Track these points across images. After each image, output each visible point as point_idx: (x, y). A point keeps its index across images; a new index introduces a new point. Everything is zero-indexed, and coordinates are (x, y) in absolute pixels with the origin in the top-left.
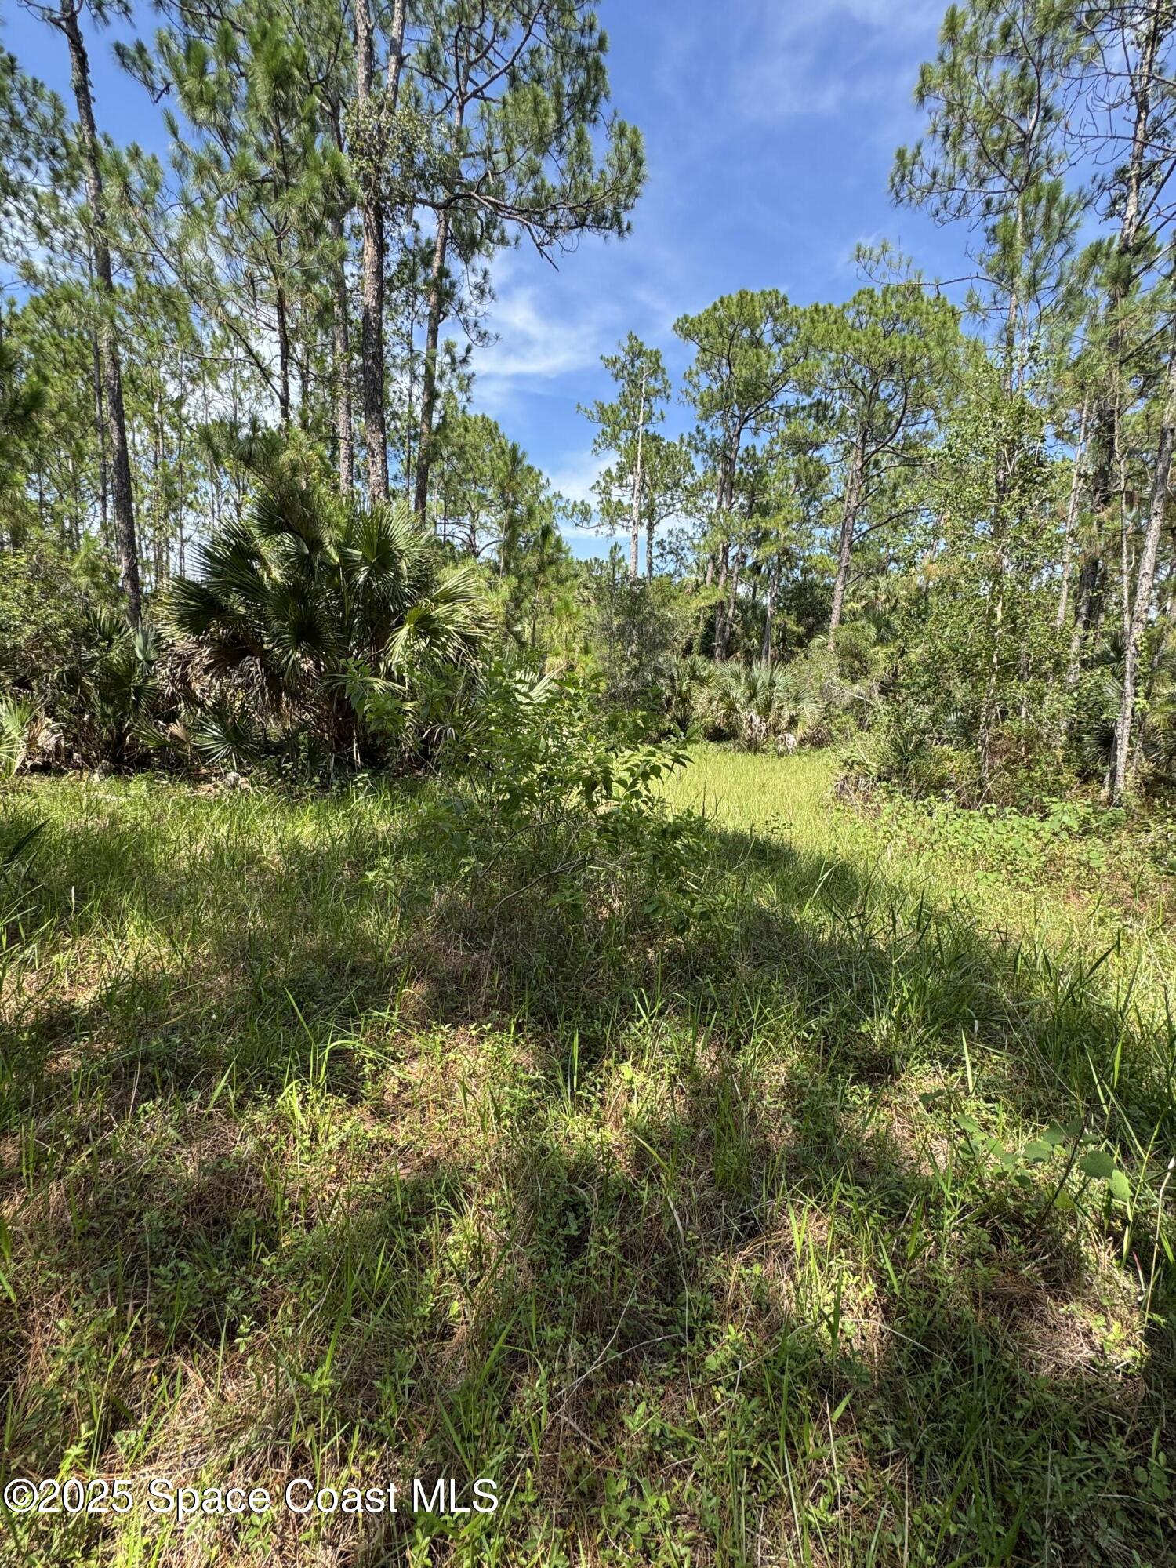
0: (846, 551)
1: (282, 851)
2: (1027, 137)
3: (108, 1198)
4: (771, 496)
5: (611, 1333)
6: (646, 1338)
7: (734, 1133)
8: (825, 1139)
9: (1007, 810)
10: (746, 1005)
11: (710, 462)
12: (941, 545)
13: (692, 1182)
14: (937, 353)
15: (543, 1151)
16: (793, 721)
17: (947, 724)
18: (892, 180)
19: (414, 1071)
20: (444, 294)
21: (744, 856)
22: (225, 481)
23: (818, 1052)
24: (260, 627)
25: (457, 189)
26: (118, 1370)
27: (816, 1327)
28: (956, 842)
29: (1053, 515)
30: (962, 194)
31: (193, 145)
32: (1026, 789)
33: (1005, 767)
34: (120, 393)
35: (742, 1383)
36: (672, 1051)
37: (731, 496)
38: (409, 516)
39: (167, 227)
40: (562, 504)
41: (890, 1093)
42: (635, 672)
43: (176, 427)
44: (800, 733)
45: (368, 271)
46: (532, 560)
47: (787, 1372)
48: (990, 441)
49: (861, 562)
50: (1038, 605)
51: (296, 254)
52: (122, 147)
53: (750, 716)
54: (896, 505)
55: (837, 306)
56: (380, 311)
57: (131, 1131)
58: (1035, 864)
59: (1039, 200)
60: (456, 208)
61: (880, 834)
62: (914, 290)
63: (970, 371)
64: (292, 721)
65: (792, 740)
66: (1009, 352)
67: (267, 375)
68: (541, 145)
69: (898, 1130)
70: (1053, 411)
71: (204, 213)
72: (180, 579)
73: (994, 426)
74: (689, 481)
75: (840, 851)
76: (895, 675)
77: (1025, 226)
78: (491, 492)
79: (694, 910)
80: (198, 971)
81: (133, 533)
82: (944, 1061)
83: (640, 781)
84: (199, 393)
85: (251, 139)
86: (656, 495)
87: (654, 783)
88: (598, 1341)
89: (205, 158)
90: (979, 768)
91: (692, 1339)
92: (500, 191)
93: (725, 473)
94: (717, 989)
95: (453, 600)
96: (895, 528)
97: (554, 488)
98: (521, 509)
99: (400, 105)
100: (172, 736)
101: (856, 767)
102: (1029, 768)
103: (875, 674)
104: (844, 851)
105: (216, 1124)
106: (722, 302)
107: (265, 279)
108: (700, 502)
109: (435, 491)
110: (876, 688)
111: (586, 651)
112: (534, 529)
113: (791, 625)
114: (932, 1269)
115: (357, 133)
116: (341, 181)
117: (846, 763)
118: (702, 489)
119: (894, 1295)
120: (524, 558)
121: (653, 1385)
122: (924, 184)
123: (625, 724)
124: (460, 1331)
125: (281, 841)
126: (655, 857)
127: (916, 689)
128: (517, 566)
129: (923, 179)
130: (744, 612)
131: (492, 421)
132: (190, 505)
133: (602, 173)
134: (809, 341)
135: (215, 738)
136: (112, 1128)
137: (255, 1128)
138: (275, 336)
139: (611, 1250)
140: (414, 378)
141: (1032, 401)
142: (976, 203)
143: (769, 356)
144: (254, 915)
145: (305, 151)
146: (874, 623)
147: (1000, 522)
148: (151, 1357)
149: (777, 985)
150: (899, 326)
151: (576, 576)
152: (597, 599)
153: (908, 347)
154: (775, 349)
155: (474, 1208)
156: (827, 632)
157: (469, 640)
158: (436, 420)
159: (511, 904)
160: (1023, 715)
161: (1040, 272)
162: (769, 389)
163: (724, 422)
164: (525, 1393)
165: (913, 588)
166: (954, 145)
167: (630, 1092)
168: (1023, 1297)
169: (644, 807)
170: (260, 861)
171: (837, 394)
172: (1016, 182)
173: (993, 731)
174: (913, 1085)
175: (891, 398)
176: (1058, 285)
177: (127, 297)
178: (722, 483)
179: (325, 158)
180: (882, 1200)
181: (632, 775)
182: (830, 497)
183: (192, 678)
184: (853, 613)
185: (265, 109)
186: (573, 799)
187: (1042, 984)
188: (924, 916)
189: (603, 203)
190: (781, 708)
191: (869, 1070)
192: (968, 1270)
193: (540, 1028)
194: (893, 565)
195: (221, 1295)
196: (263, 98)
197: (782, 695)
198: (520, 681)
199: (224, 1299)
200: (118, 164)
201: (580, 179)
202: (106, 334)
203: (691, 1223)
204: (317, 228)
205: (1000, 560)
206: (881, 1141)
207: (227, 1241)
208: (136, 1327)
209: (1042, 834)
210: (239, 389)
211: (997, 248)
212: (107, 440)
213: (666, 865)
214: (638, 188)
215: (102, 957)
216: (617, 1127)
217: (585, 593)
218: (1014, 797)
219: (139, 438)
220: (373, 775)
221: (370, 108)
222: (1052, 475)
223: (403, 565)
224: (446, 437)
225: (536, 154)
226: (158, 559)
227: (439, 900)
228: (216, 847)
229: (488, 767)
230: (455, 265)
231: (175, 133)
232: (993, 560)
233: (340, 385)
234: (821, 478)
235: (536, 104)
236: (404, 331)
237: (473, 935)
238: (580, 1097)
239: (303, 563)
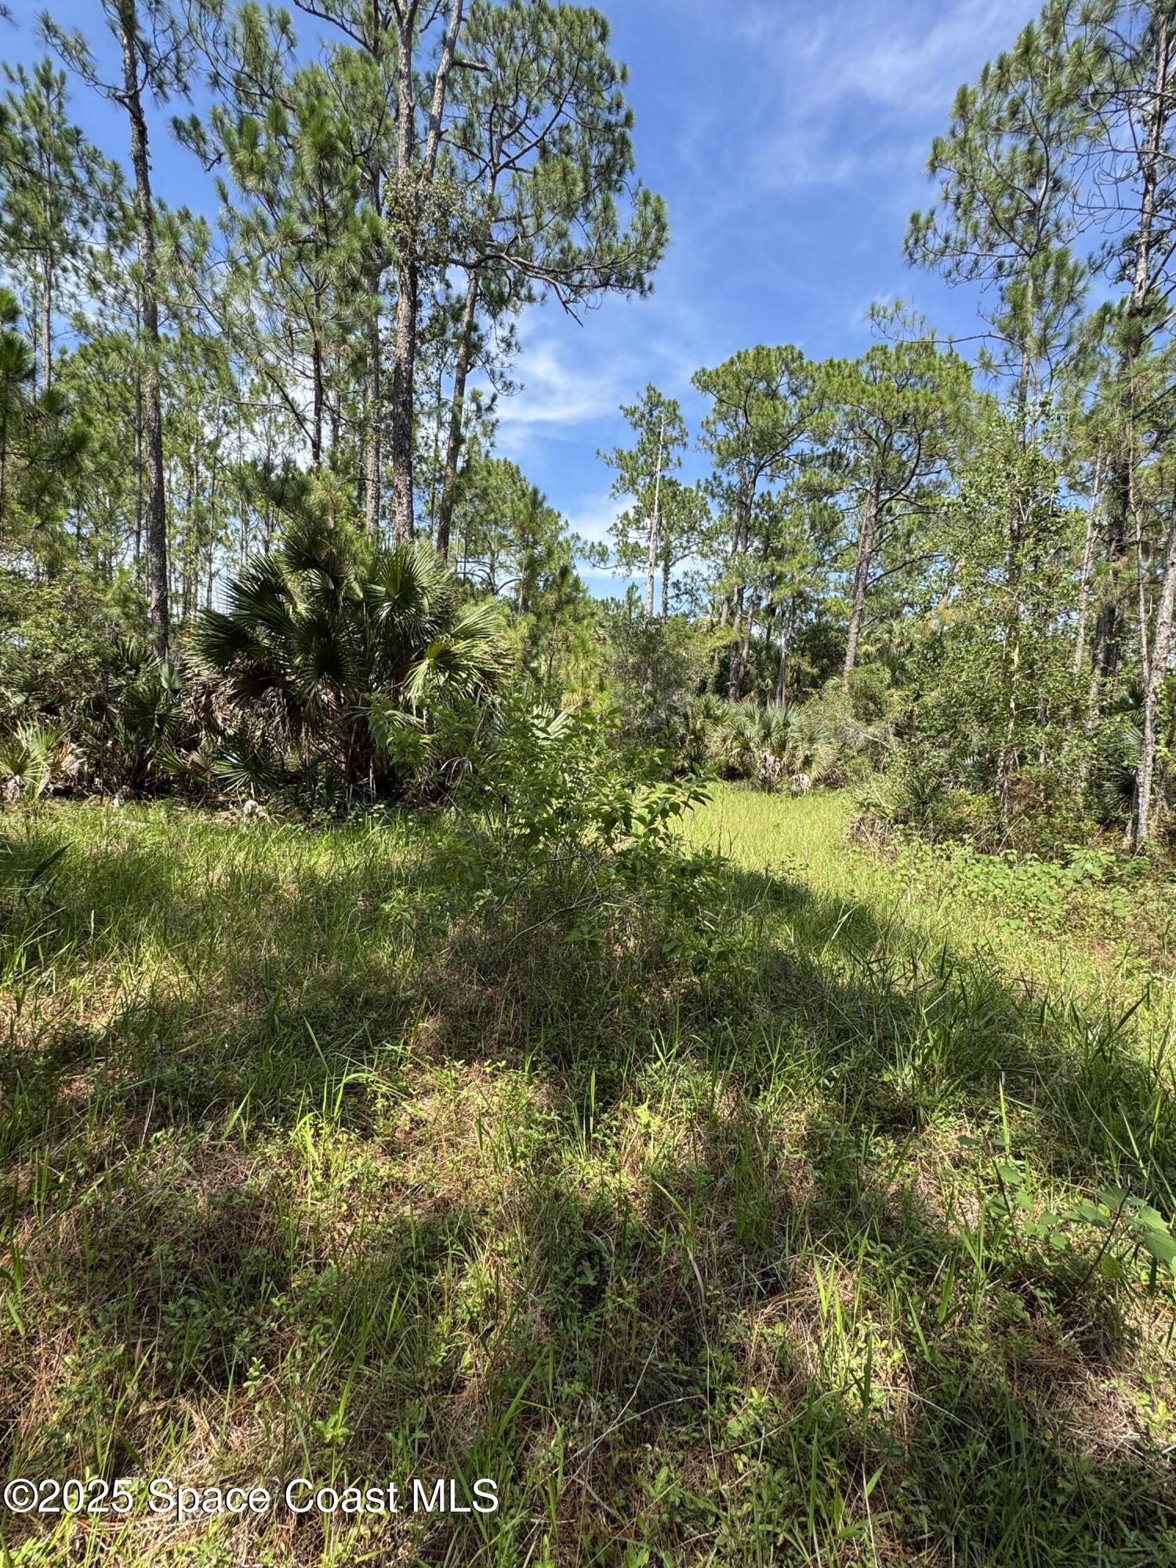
0: (860, 594)
1: (297, 880)
2: (1037, 206)
3: (116, 1231)
4: (787, 540)
5: (630, 1392)
6: (663, 1398)
7: (754, 1182)
8: (849, 1192)
9: (1028, 856)
10: (765, 1050)
11: (726, 507)
12: (956, 591)
13: (712, 1234)
14: (949, 408)
15: (557, 1195)
16: (807, 762)
17: (965, 768)
18: (906, 242)
19: (426, 1108)
20: (472, 346)
21: (761, 897)
22: (253, 518)
23: (840, 1101)
24: (284, 659)
25: (488, 251)
26: (124, 1413)
27: (844, 1393)
28: (975, 888)
29: (1069, 563)
30: (973, 257)
31: (242, 210)
32: (1046, 835)
33: (1025, 812)
34: (160, 434)
35: (766, 1452)
36: (689, 1095)
37: (747, 539)
38: (431, 555)
39: (214, 284)
40: (580, 545)
41: (915, 1147)
42: (649, 710)
43: (209, 467)
44: (814, 774)
45: (401, 325)
46: (551, 598)
47: (815, 1442)
48: (1004, 491)
49: (875, 605)
50: (1055, 651)
51: (334, 309)
52: (173, 210)
53: (765, 757)
54: (910, 551)
55: (851, 361)
56: (411, 362)
57: (144, 1161)
58: (1058, 912)
59: (1048, 266)
60: (486, 268)
61: (898, 878)
62: (928, 348)
63: (983, 425)
64: (310, 751)
65: (806, 780)
66: (1021, 409)
67: (301, 420)
68: (568, 211)
69: (924, 1188)
70: (1065, 463)
71: (247, 270)
72: (208, 611)
73: (1007, 477)
74: (705, 525)
75: (857, 893)
76: (910, 718)
77: (1035, 288)
78: (511, 533)
79: (712, 950)
80: (211, 1000)
81: (165, 567)
82: (971, 1114)
83: (659, 818)
84: (233, 436)
85: (296, 204)
86: (672, 538)
87: (672, 819)
88: (615, 1399)
89: (253, 221)
90: (997, 812)
91: (712, 1402)
92: (528, 252)
93: (741, 517)
94: (735, 1032)
95: (473, 636)
96: (909, 573)
97: (573, 529)
98: (540, 550)
99: (436, 175)
100: (193, 763)
101: (872, 809)
102: (1048, 813)
103: (890, 716)
104: (862, 894)
105: (227, 1156)
106: (739, 357)
107: (304, 331)
108: (715, 545)
109: (457, 531)
110: (891, 730)
111: (601, 688)
112: (554, 567)
113: (806, 667)
114: (963, 1336)
115: (396, 199)
116: (379, 242)
117: (862, 805)
118: (718, 532)
119: (924, 1362)
120: (542, 596)
121: (672, 1450)
122: (937, 247)
123: (642, 761)
124: (471, 1384)
125: (297, 870)
126: (674, 895)
127: (933, 733)
128: (535, 604)
129: (935, 243)
130: (759, 653)
131: (514, 465)
132: (220, 540)
133: (626, 237)
134: (824, 393)
135: (234, 766)
136: (124, 1157)
137: (266, 1162)
138: (311, 383)
139: (629, 1302)
140: (441, 424)
141: (1044, 454)
142: (988, 266)
143: (785, 408)
144: (269, 943)
145: (346, 216)
146: (889, 665)
147: (1015, 569)
148: (157, 1399)
149: (796, 1030)
150: (912, 381)
151: (593, 615)
152: (613, 637)
153: (921, 401)
154: (791, 400)
155: (487, 1254)
156: (841, 673)
157: (487, 676)
158: (460, 463)
159: (526, 938)
160: (1042, 760)
161: (1050, 332)
162: (784, 438)
163: (740, 469)
164: (539, 1453)
165: (928, 633)
166: (965, 213)
167: (647, 1137)
168: (1061, 1370)
169: (661, 844)
170: (275, 889)
171: (852, 443)
172: (1027, 248)
173: (1011, 775)
174: (939, 1139)
175: (904, 448)
176: (1068, 345)
177: (171, 345)
178: (738, 527)
179: (364, 222)
180: (910, 1260)
181: (651, 812)
182: (844, 542)
183: (215, 707)
184: (867, 655)
185: (310, 178)
186: (590, 834)
187: (1070, 1035)
188: (945, 963)
189: (626, 265)
190: (795, 748)
191: (891, 1122)
192: (1001, 1338)
193: (554, 1067)
194: (906, 609)
195: (230, 1336)
196: (309, 168)
197: (796, 735)
198: (538, 717)
199: (232, 1340)
200: (170, 225)
201: (605, 242)
202: (149, 380)
203: (710, 1277)
204: (355, 285)
205: (1017, 607)
206: (905, 1196)
207: (236, 1280)
208: (144, 1367)
209: (1064, 881)
210: (273, 432)
211: (1007, 309)
212: (144, 479)
213: (684, 904)
214: (661, 251)
215: (117, 982)
216: (634, 1173)
217: (601, 632)
218: (1034, 843)
219: (174, 476)
220: (388, 806)
221: (409, 177)
222: (1066, 525)
223: (425, 602)
224: (470, 479)
225: (564, 218)
226: (187, 592)
227: (453, 932)
228: (232, 875)
229: (505, 800)
230: (484, 320)
231: (225, 199)
232: (1010, 606)
233: (370, 430)
234: (835, 524)
235: (565, 175)
236: (433, 380)
237: (489, 969)
238: (596, 1139)
239: (327, 598)
